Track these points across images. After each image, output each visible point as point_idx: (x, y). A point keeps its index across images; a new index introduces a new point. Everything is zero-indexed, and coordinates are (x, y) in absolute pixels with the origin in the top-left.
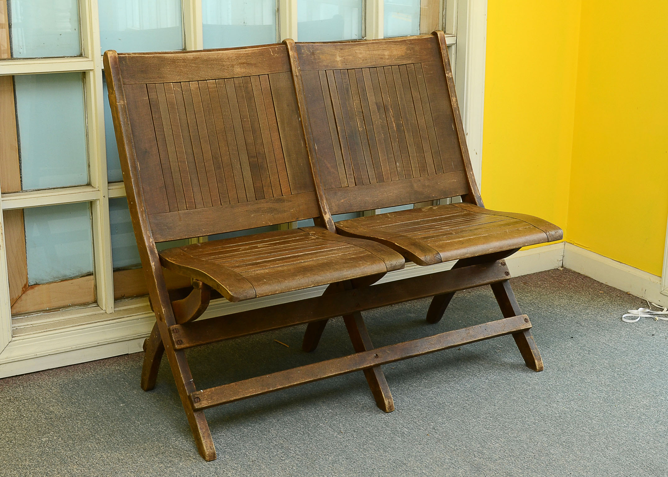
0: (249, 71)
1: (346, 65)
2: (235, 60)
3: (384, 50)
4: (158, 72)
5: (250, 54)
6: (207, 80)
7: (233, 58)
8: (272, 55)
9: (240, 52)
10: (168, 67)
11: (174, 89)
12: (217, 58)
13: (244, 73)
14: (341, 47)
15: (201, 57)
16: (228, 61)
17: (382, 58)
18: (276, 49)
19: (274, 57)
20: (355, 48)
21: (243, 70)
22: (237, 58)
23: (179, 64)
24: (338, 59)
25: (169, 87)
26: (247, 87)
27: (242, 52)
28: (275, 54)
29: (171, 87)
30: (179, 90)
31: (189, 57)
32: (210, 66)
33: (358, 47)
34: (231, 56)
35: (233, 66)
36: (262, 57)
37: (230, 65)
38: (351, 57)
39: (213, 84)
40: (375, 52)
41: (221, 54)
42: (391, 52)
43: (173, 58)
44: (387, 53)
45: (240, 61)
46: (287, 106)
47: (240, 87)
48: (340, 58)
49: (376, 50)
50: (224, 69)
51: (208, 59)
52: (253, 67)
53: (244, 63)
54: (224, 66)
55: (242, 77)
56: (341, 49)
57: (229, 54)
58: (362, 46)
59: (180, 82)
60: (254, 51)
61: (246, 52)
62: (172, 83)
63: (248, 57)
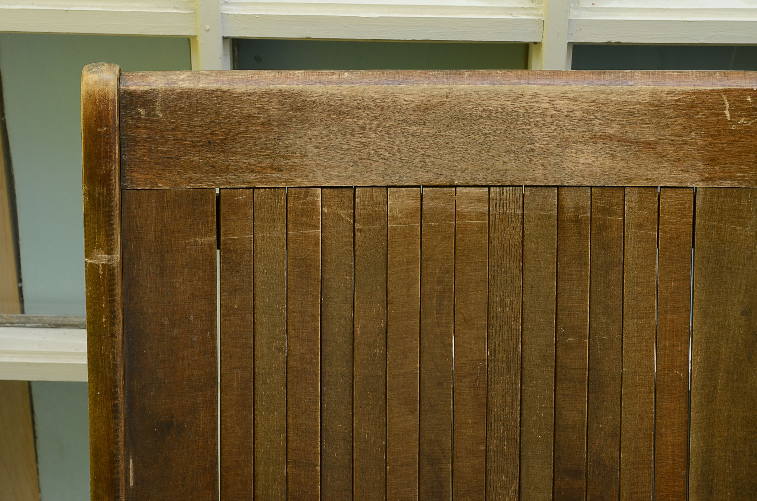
0: (625, 170)
2: (581, 123)
4: (271, 147)
5: (642, 107)
6: (456, 187)
7: (572, 115)
8: (729, 118)
9: (603, 97)
10: (316, 133)
11: (325, 210)
12: (511, 109)
13: (603, 172)
15: (450, 103)
16: (552, 124)
18: (749, 99)
19: (734, 127)
21: (602, 163)
22: (590, 117)
23: (360, 122)
25: (303, 204)
26: (603, 226)
28: (741, 116)
29: (314, 204)
30: (343, 213)
31: (406, 98)
32: (477, 138)
34: (568, 108)
35: (566, 144)
36: (685, 121)
37: (556, 138)
39: (479, 201)
41: (528, 98)
43: (343, 100)
45: (596, 128)
46: (743, 313)
47: (577, 220)
50: (530, 151)
51: (478, 110)
52: (644, 155)
53: (610, 138)
54: (532, 140)
55: (591, 187)
57: (561, 100)
60: (659, 98)
61: (631, 99)
62: (322, 188)
63: (632, 119)
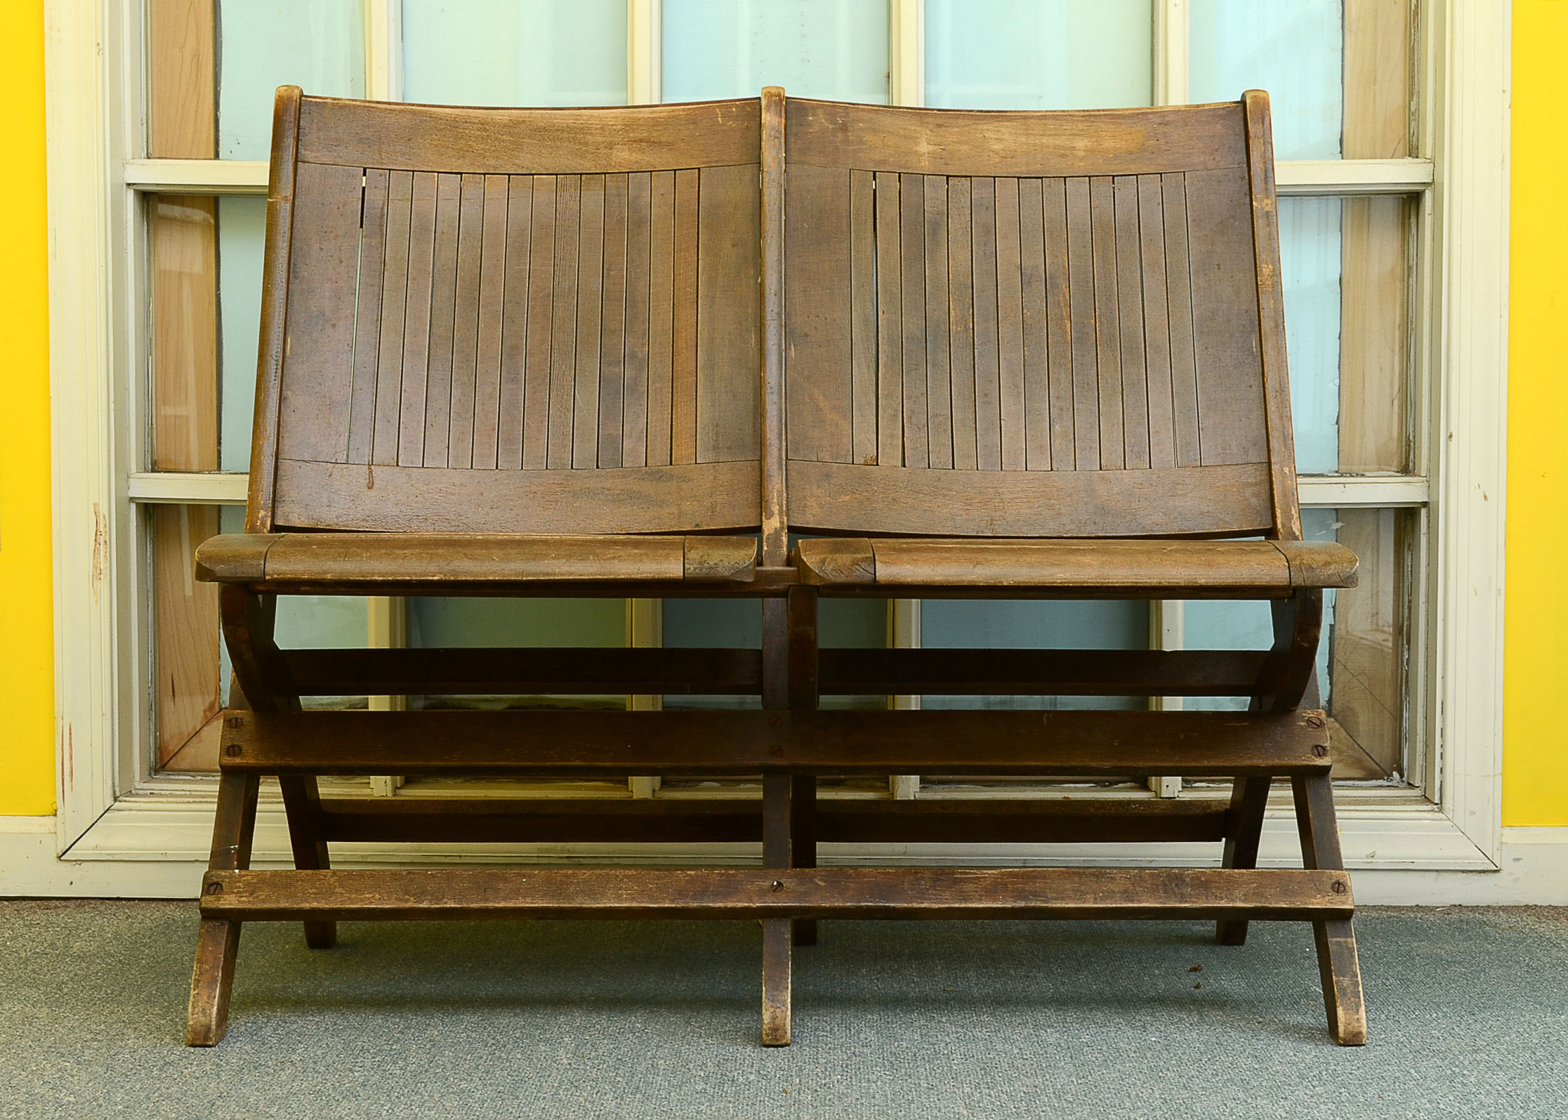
0: (652, 160)
1: (946, 164)
2: (621, 132)
3: (1075, 135)
5: (662, 120)
6: (533, 175)
7: (614, 127)
8: (721, 123)
9: (636, 116)
10: (436, 138)
12: (572, 125)
13: (637, 162)
14: (940, 121)
15: (533, 120)
16: (601, 133)
17: (1063, 156)
18: (734, 109)
19: (724, 127)
20: (985, 127)
21: (635, 156)
22: (627, 128)
23: (467, 131)
24: (924, 147)
25: (425, 182)
26: (637, 197)
27: (641, 115)
28: (729, 121)
29: (433, 182)
30: (452, 190)
31: (500, 118)
32: (549, 143)
33: (996, 124)
34: (611, 123)
35: (611, 146)
36: (692, 126)
37: (603, 142)
38: (966, 147)
39: (549, 183)
40: (1044, 140)
41: (585, 118)
42: (1097, 141)
43: (455, 118)
44: (1081, 144)
45: (631, 135)
46: (733, 246)
47: (619, 195)
48: (931, 148)
49: (1049, 135)
50: (586, 151)
51: (549, 126)
52: (664, 150)
53: (641, 141)
54: (586, 144)
55: (628, 172)
56: (939, 126)
57: (604, 119)
58: (1009, 124)
59: (461, 174)
60: (674, 113)
61: (654, 115)
62: (439, 173)
63: (656, 128)
